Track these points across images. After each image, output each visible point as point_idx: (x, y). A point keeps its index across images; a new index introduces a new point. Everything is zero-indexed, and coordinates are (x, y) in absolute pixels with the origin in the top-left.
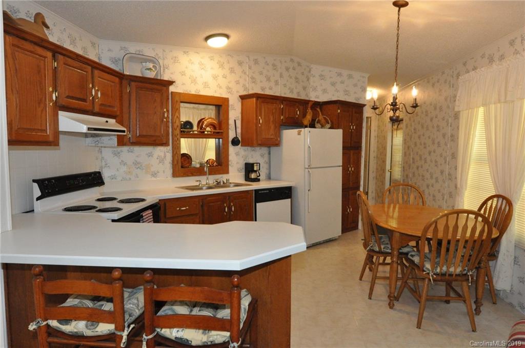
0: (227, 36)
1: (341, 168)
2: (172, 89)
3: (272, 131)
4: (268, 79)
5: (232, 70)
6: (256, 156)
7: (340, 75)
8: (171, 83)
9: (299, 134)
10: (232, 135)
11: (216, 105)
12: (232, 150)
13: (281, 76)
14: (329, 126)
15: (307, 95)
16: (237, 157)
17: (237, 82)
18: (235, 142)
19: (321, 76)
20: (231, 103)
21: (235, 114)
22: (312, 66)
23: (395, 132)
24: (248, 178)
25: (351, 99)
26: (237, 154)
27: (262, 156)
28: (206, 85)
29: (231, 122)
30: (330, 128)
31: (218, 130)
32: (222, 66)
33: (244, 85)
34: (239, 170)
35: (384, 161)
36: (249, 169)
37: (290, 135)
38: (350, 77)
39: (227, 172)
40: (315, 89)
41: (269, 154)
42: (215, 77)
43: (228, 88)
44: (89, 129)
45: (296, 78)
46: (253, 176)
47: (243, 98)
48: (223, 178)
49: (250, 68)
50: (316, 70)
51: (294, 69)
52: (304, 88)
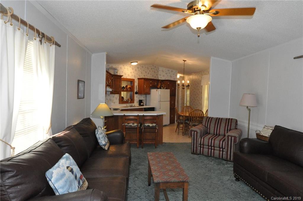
0: (137, 62)
1: (169, 102)
2: (122, 77)
3: (148, 90)
4: (146, 72)
5: (136, 70)
6: (142, 98)
7: (169, 71)
8: (122, 76)
9: (157, 91)
10: (135, 91)
11: (130, 81)
12: (135, 96)
13: (150, 71)
14: (165, 88)
15: (158, 77)
16: (137, 98)
17: (137, 74)
18: (136, 93)
19: (162, 71)
20: (135, 80)
21: (136, 84)
22: (160, 67)
23: (187, 90)
24: (140, 105)
25: (172, 79)
26: (137, 97)
27: (144, 98)
28: (129, 75)
29: (135, 87)
30: (166, 89)
31: (131, 89)
32: (133, 69)
33: (139, 75)
34: (137, 102)
35: (184, 100)
36: (140, 102)
37: (154, 91)
38: (172, 71)
39: (134, 103)
40: (160, 75)
41: (146, 97)
42: (131, 73)
43: (135, 76)
44: (112, 90)
45: (154, 72)
46: (142, 104)
47: (139, 79)
48: (133, 105)
49: (141, 69)
50: (161, 69)
51: (154, 69)
52: (157, 75)
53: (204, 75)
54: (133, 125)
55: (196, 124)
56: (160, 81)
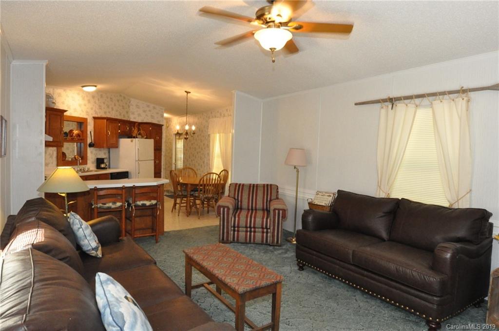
0: (96, 86)
1: (153, 161)
2: (65, 114)
3: (115, 139)
4: (108, 107)
5: (89, 101)
6: (102, 154)
7: (148, 106)
8: (66, 111)
9: (132, 141)
10: (89, 141)
11: (78, 122)
12: (89, 150)
13: (115, 105)
14: (145, 137)
15: (128, 117)
16: (92, 154)
17: (92, 109)
18: (91, 145)
19: (137, 105)
20: (88, 121)
21: (90, 128)
22: (131, 99)
23: (177, 141)
24: (98, 167)
25: (155, 121)
26: (91, 152)
27: (105, 154)
28: (75, 110)
29: (89, 133)
30: (146, 138)
31: (81, 138)
32: (83, 99)
33: (95, 111)
34: (93, 163)
36: (99, 162)
37: (124, 142)
38: (154, 108)
39: (86, 164)
40: (133, 113)
41: (109, 152)
42: (80, 105)
43: (87, 112)
45: (123, 106)
46: (103, 166)
47: (95, 118)
48: (86, 167)
49: (98, 100)
50: (134, 102)
51: (122, 101)
52: (127, 112)
53: (213, 117)
54: (113, 206)
55: (209, 195)
56: (137, 124)
